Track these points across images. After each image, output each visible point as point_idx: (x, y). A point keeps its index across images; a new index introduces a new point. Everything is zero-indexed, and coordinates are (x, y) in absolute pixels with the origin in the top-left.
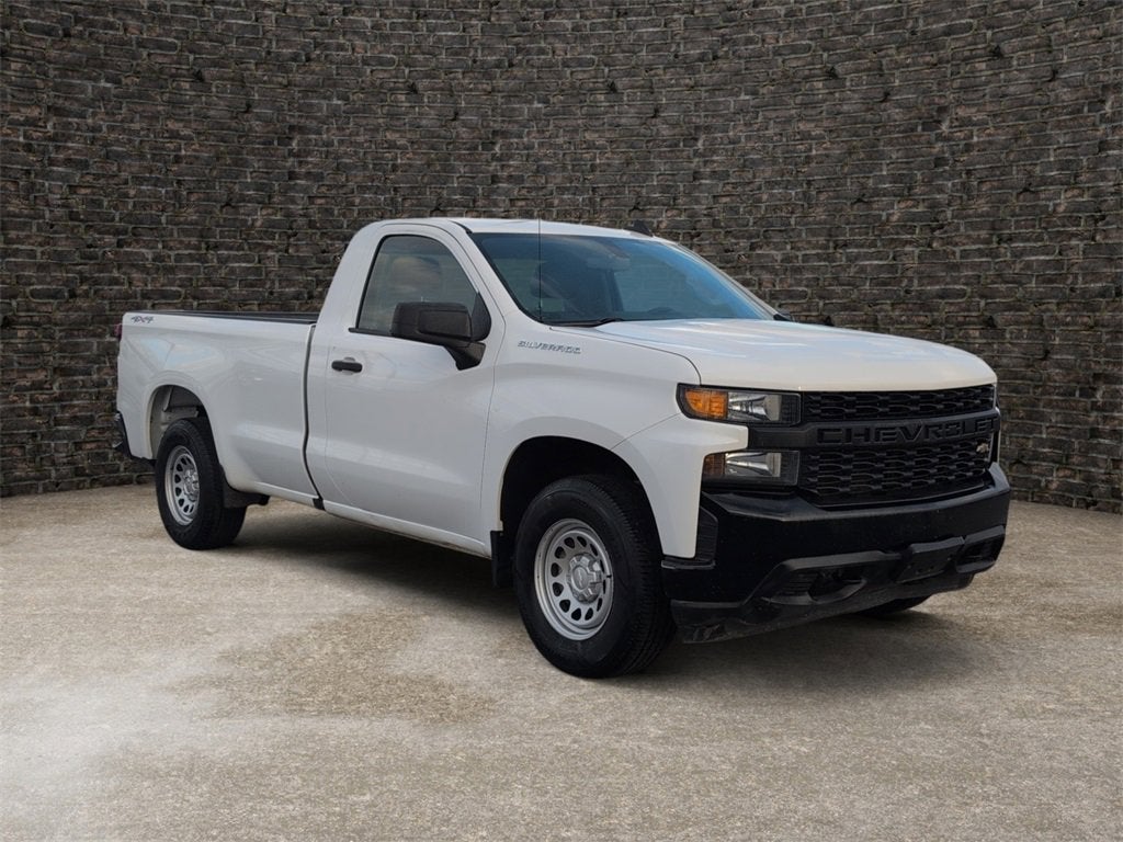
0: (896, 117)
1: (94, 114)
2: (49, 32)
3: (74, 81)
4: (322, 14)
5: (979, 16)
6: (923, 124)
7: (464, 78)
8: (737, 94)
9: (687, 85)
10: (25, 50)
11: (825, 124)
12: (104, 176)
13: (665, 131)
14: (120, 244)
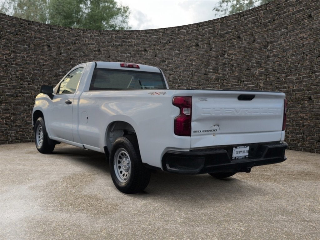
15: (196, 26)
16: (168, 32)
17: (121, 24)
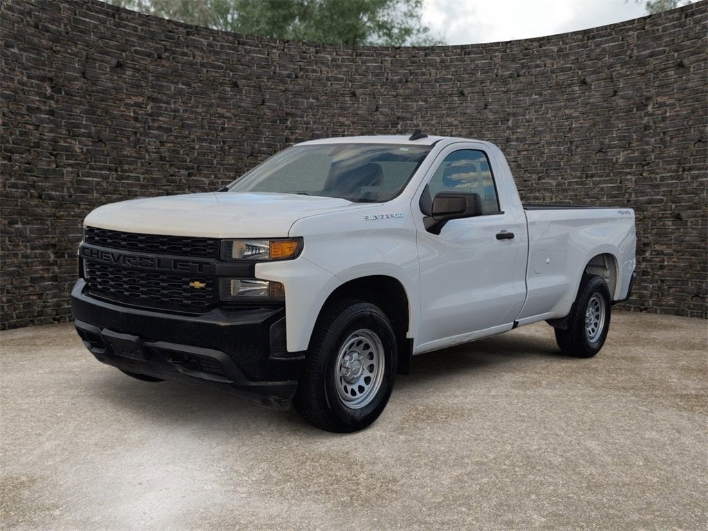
0: (621, 104)
1: (175, 103)
2: (149, 55)
3: (164, 84)
4: (304, 53)
5: (669, 45)
6: (637, 107)
7: (381, 88)
8: (531, 95)
9: (503, 91)
10: (135, 65)
11: (580, 110)
12: (180, 137)
13: (491, 116)
14: (190, 175)
15: (580, 36)
16: (516, 50)
17: (404, 21)
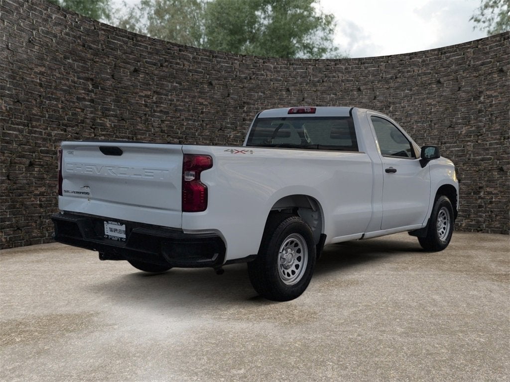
0: (463, 96)
1: (171, 95)
2: (155, 64)
3: (164, 83)
4: (256, 63)
5: (494, 58)
6: (474, 98)
7: (306, 86)
8: (404, 91)
9: (386, 88)
10: (146, 70)
11: (437, 100)
13: (378, 104)
15: (436, 52)
16: (394, 61)
17: (321, 43)
